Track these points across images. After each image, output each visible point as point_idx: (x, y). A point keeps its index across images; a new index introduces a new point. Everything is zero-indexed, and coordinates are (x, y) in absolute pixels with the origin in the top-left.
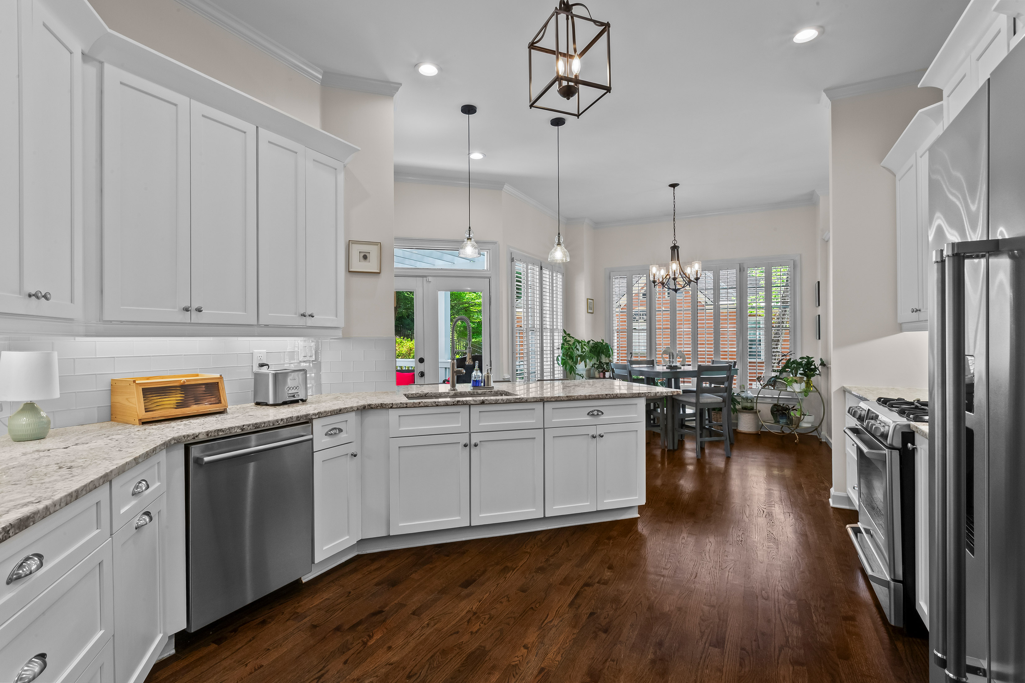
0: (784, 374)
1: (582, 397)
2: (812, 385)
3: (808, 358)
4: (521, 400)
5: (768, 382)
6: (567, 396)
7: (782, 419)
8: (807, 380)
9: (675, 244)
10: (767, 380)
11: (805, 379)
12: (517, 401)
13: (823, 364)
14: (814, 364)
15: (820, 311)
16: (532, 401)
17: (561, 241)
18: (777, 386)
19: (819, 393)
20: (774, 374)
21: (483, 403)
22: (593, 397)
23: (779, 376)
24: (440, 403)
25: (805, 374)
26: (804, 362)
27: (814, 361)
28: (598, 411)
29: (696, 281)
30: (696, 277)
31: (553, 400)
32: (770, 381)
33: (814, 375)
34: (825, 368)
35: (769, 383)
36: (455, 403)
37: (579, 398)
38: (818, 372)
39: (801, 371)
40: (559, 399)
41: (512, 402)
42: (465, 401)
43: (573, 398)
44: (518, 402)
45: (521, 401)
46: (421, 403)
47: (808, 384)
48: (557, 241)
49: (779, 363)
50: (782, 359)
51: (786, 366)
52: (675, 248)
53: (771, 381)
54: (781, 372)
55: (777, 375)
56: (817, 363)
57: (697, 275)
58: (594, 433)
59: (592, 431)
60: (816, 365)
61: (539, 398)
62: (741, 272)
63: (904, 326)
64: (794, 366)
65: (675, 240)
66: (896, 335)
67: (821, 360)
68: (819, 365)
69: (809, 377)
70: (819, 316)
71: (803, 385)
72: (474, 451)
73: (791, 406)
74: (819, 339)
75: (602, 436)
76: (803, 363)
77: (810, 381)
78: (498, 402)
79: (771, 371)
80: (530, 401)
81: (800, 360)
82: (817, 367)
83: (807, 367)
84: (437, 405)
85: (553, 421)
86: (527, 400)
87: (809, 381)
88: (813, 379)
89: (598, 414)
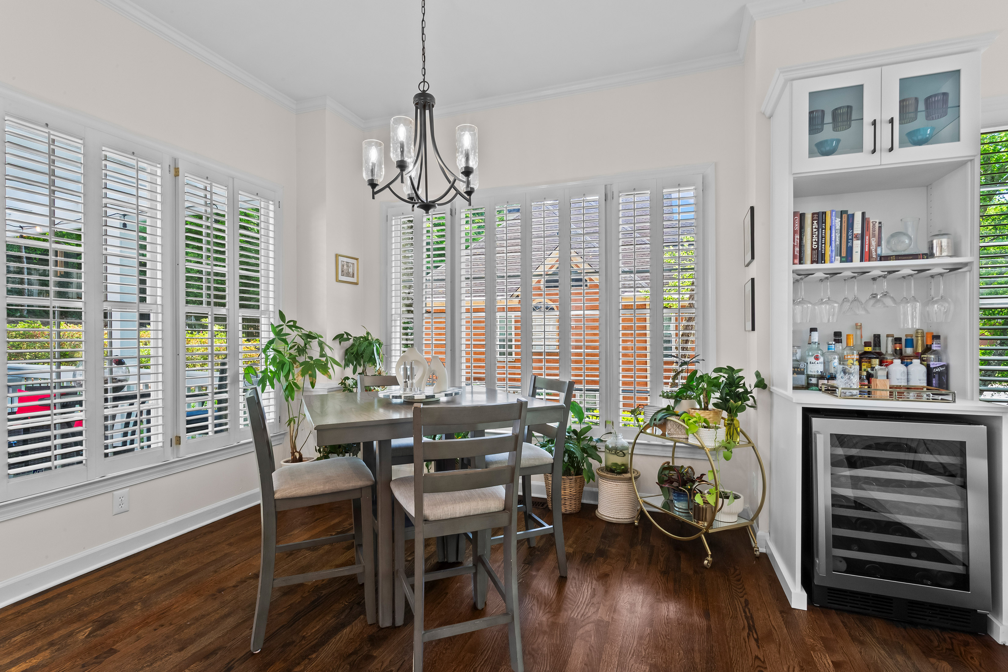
0: (685, 405)
2: (739, 429)
3: (730, 370)
5: (651, 420)
7: (678, 501)
8: (728, 420)
10: (650, 414)
11: (725, 414)
13: (761, 384)
14: (744, 384)
15: (753, 271)
18: (670, 430)
19: (753, 447)
20: (665, 403)
23: (673, 408)
25: (723, 405)
26: (722, 379)
27: (742, 378)
32: (655, 420)
33: (742, 409)
34: (765, 393)
35: (653, 422)
38: (750, 402)
39: (715, 397)
47: (731, 425)
49: (675, 377)
50: (682, 371)
51: (687, 387)
53: (657, 420)
54: (678, 398)
55: (669, 406)
56: (750, 381)
60: (747, 386)
62: (608, 201)
64: (703, 386)
65: (424, 81)
67: (758, 375)
68: (753, 387)
69: (732, 412)
70: (753, 280)
71: (722, 432)
73: (697, 475)
74: (753, 329)
76: (721, 381)
77: (735, 422)
79: (660, 396)
81: (714, 375)
82: (749, 390)
83: (728, 391)
87: (732, 420)
88: (741, 416)
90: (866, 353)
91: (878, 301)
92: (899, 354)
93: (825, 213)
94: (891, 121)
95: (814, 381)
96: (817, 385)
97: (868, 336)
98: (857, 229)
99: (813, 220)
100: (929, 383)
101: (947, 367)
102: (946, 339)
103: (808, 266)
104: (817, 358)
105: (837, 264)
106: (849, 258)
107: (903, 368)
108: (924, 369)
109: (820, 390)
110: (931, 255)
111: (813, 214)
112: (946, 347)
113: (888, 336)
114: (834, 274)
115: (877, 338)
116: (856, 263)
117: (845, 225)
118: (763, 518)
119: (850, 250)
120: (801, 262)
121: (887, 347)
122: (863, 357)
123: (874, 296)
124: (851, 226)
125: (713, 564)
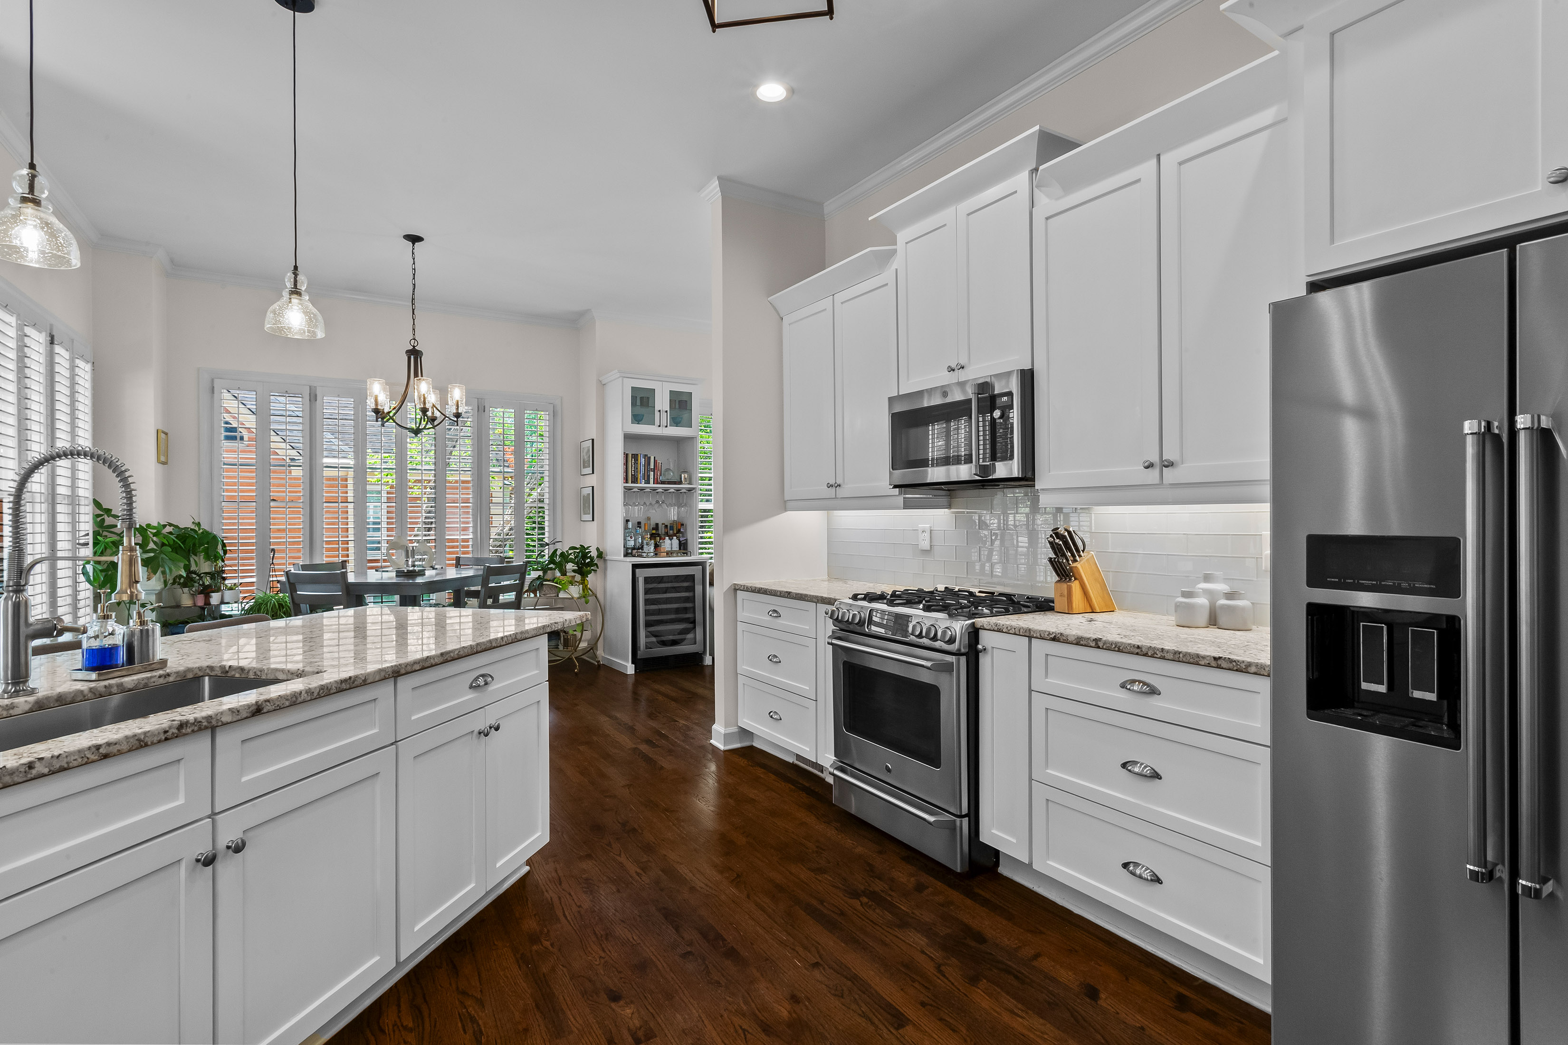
1: (466, 651)
2: (589, 586)
3: (581, 547)
4: (353, 682)
6: (442, 654)
8: (581, 580)
9: (414, 347)
11: (579, 578)
12: (344, 686)
13: (601, 555)
14: (591, 556)
15: (593, 481)
16: (377, 680)
17: (303, 288)
18: (544, 592)
19: (596, 597)
20: (535, 575)
21: (257, 711)
22: (484, 647)
24: (118, 747)
25: (578, 571)
26: (576, 553)
27: (589, 552)
28: (483, 676)
29: (455, 419)
30: (455, 412)
31: (417, 667)
32: (533, 585)
33: (590, 573)
34: (604, 561)
35: (532, 588)
36: (169, 734)
37: (462, 653)
38: (595, 568)
40: (427, 664)
41: (332, 692)
42: (203, 718)
43: (452, 655)
44: (346, 690)
45: (354, 685)
46: (37, 765)
47: (583, 586)
48: (289, 285)
52: (414, 354)
53: (535, 586)
57: (457, 409)
58: (482, 726)
59: (481, 722)
61: (390, 670)
62: (480, 413)
63: (789, 504)
64: (562, 560)
65: (414, 339)
66: (778, 516)
67: (598, 549)
68: (596, 557)
69: (584, 574)
70: (592, 488)
71: (580, 587)
72: (227, 868)
74: (594, 519)
75: (497, 729)
77: (586, 581)
78: (300, 700)
80: (372, 681)
82: (594, 560)
83: (580, 561)
84: (106, 756)
85: (413, 718)
86: (365, 680)
87: (584, 580)
88: (589, 578)
89: (486, 684)
90: (653, 534)
91: (660, 505)
92: (667, 534)
93: (637, 455)
94: (666, 412)
95: (630, 551)
96: (631, 553)
97: (653, 525)
98: (652, 467)
99: (632, 458)
100: (680, 549)
101: (686, 540)
102: (686, 525)
103: (630, 485)
104: (631, 538)
105: (643, 485)
106: (648, 482)
107: (669, 541)
108: (678, 541)
109: (635, 556)
110: (680, 483)
111: (632, 454)
112: (686, 530)
113: (662, 524)
114: (642, 489)
115: (657, 525)
116: (652, 485)
117: (646, 462)
118: (600, 644)
119: (649, 476)
120: (627, 482)
121: (662, 530)
122: (653, 536)
123: (657, 502)
124: (649, 464)
125: (580, 671)
